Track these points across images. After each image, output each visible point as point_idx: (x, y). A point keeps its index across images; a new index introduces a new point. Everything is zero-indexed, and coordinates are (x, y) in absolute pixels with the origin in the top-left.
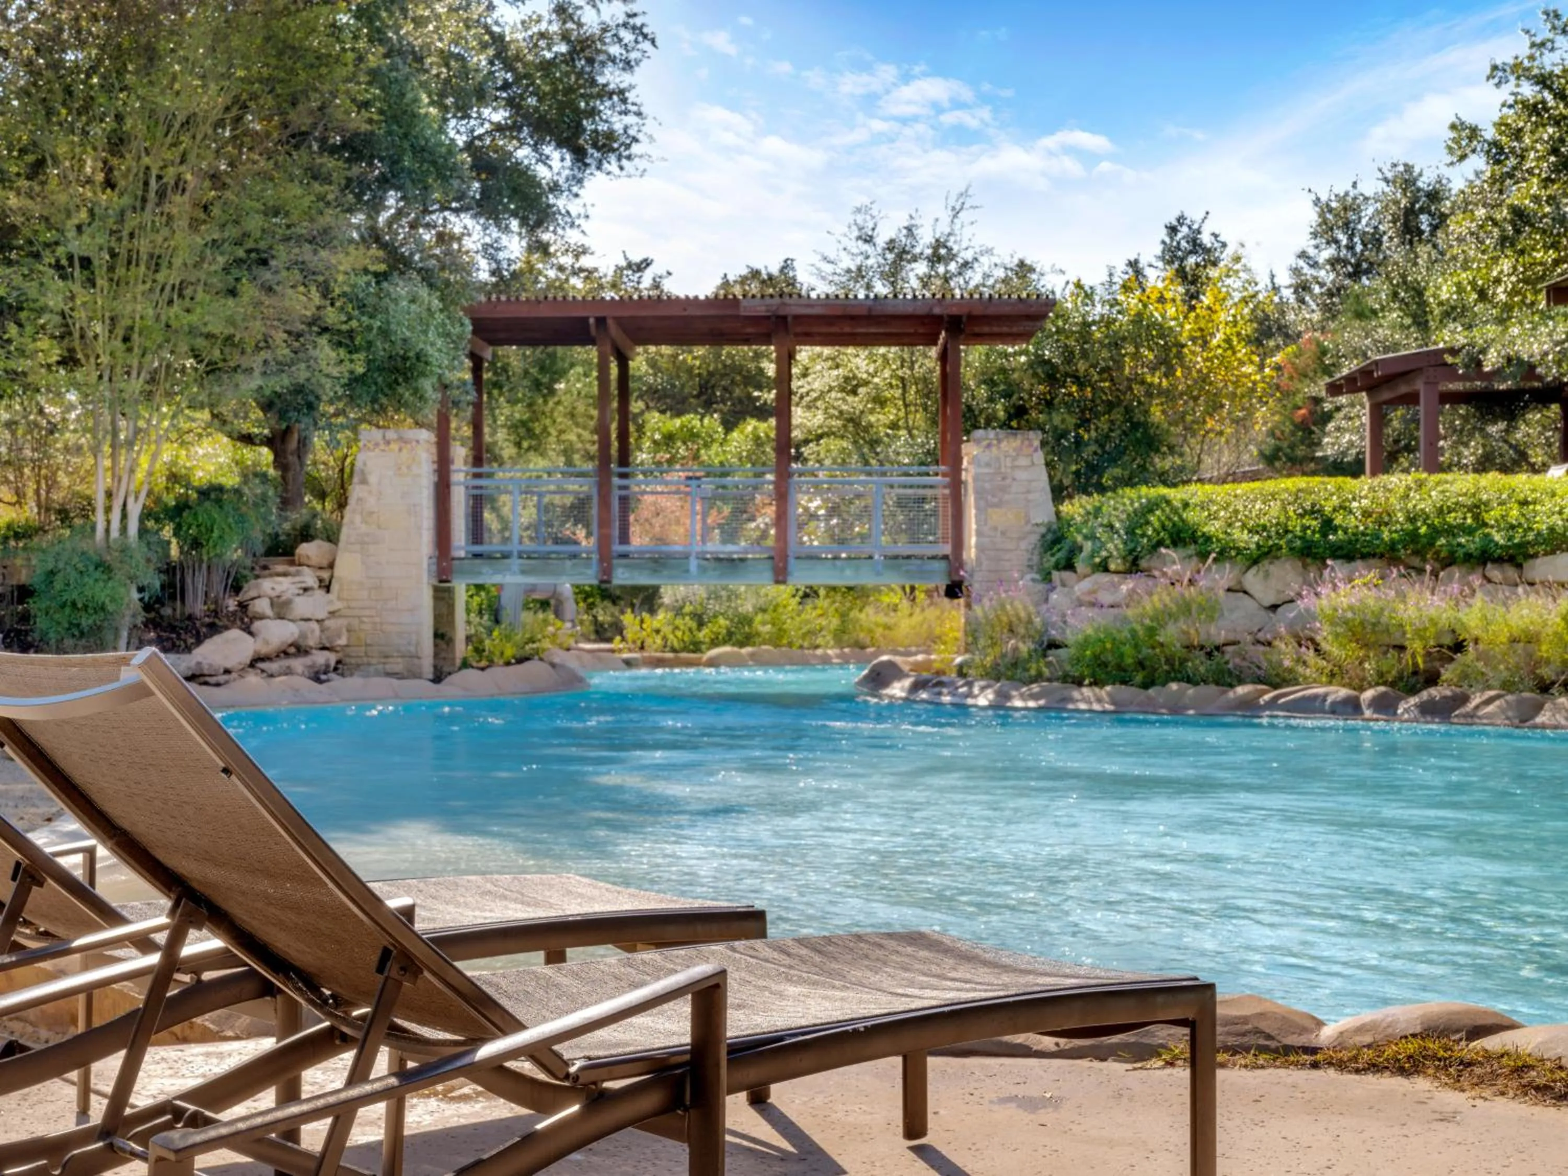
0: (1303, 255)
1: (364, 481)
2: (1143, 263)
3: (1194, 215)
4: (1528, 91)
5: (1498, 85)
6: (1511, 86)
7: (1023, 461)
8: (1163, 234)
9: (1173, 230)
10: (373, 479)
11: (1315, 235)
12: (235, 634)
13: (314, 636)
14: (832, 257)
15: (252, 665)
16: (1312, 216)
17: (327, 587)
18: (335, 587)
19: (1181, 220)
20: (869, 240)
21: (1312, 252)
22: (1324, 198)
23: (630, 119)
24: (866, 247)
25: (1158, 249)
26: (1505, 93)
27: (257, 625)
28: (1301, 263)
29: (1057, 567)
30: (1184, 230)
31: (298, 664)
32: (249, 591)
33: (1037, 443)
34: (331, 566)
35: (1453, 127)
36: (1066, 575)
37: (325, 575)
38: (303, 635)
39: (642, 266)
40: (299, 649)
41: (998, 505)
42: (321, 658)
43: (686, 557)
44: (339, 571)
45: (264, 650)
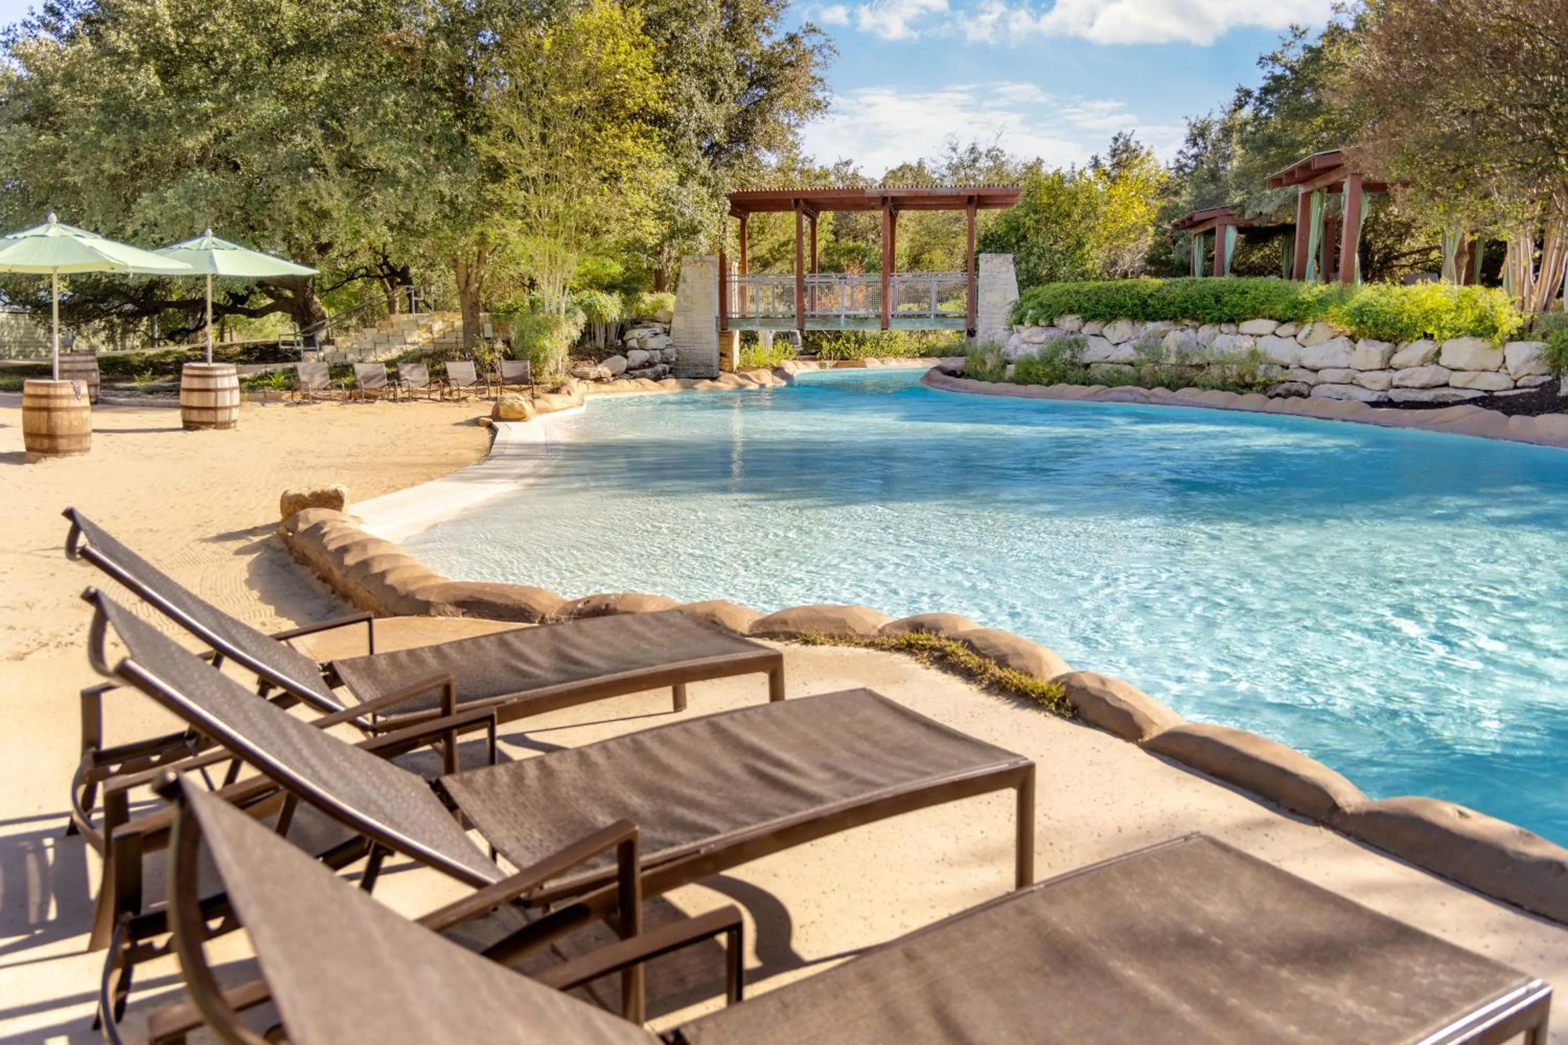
0: (1181, 152)
1: (685, 281)
2: (1100, 157)
3: (1127, 132)
4: (1278, 71)
5: (1262, 67)
6: (1269, 68)
7: (1004, 269)
8: (1111, 142)
9: (1116, 140)
10: (689, 280)
11: (1187, 141)
12: (618, 357)
13: (658, 356)
14: (935, 158)
15: (626, 372)
16: (1186, 131)
17: (667, 332)
18: (672, 333)
19: (1120, 134)
20: (954, 150)
21: (1185, 150)
22: (1193, 122)
23: (827, 94)
24: (953, 154)
25: (1108, 150)
26: (1265, 72)
27: (629, 353)
28: (1180, 156)
29: (1015, 323)
30: (1121, 140)
31: (648, 371)
32: (629, 334)
33: (1011, 260)
34: (670, 322)
35: (1238, 91)
36: (1020, 327)
37: (667, 327)
38: (652, 357)
39: (848, 163)
40: (650, 364)
41: (991, 291)
42: (660, 368)
43: (838, 316)
44: (674, 325)
45: (633, 365)
